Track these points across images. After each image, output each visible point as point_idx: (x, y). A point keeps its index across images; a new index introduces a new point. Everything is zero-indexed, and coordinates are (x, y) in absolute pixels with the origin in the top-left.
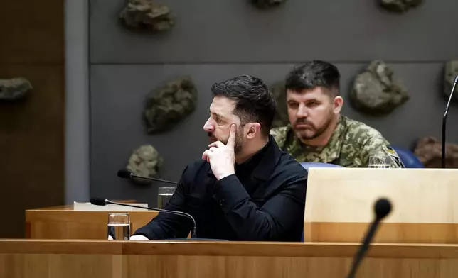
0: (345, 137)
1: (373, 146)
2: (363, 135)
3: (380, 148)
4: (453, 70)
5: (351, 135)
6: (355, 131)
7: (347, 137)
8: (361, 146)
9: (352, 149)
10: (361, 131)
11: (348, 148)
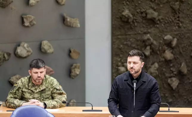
0: (47, 81)
1: (55, 85)
2: (52, 81)
3: (57, 86)
4: (45, 44)
5: (49, 81)
6: (49, 80)
7: (47, 82)
8: (52, 85)
9: (49, 85)
10: (52, 80)
11: (48, 85)
